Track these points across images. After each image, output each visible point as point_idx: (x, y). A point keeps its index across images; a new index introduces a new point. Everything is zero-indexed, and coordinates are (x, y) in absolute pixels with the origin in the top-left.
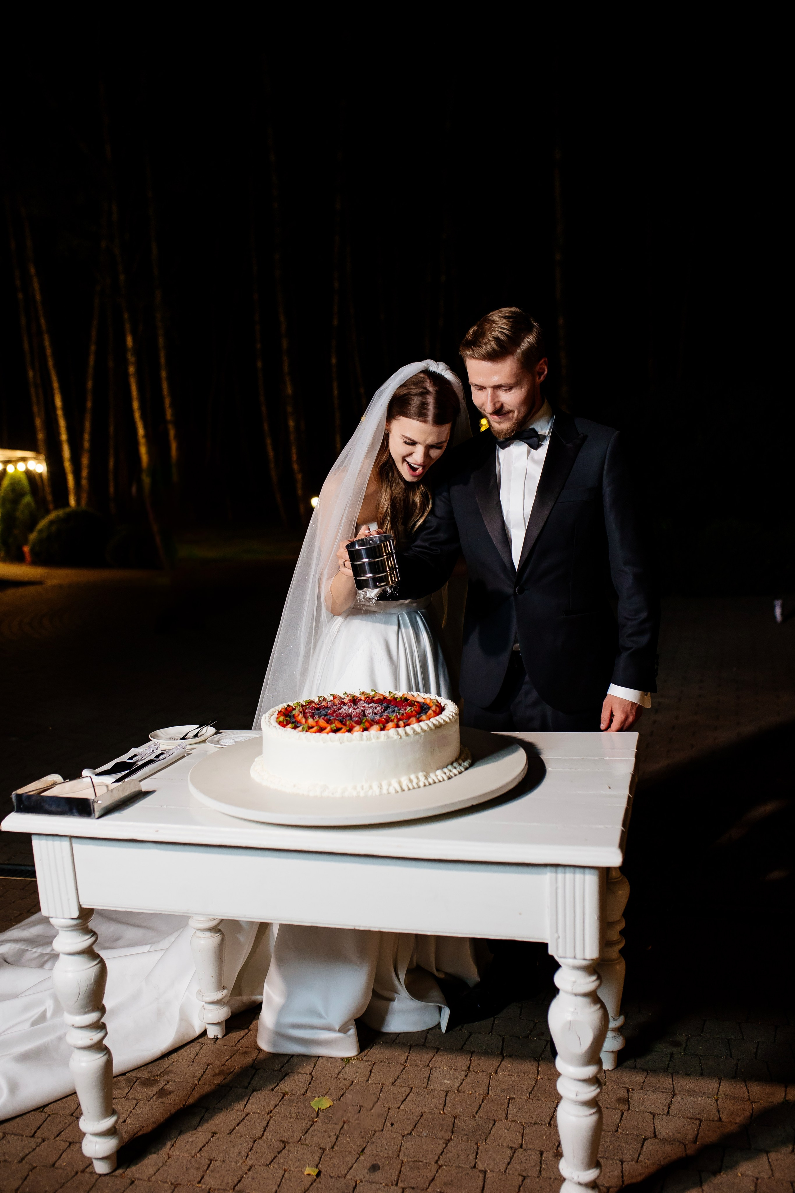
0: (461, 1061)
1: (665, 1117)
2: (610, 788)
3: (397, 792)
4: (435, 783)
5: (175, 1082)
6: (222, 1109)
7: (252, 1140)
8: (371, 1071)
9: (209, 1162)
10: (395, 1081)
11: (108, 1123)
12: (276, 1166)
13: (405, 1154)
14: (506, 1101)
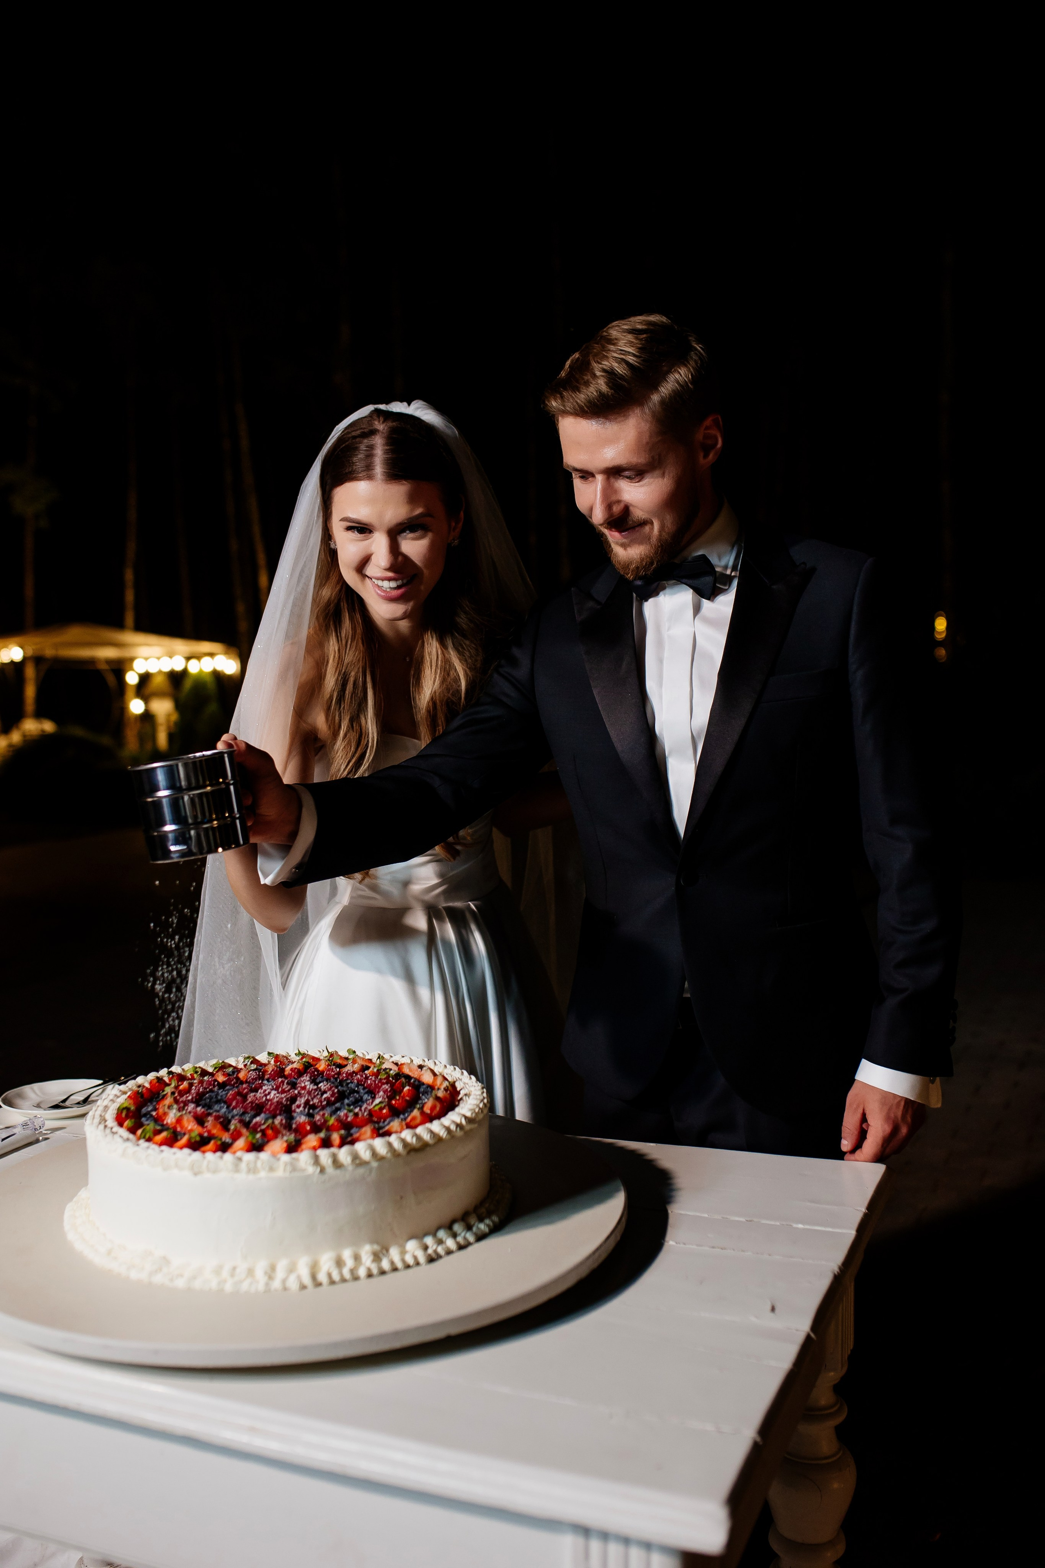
2: (773, 1309)
3: (303, 1287)
4: (395, 1269)
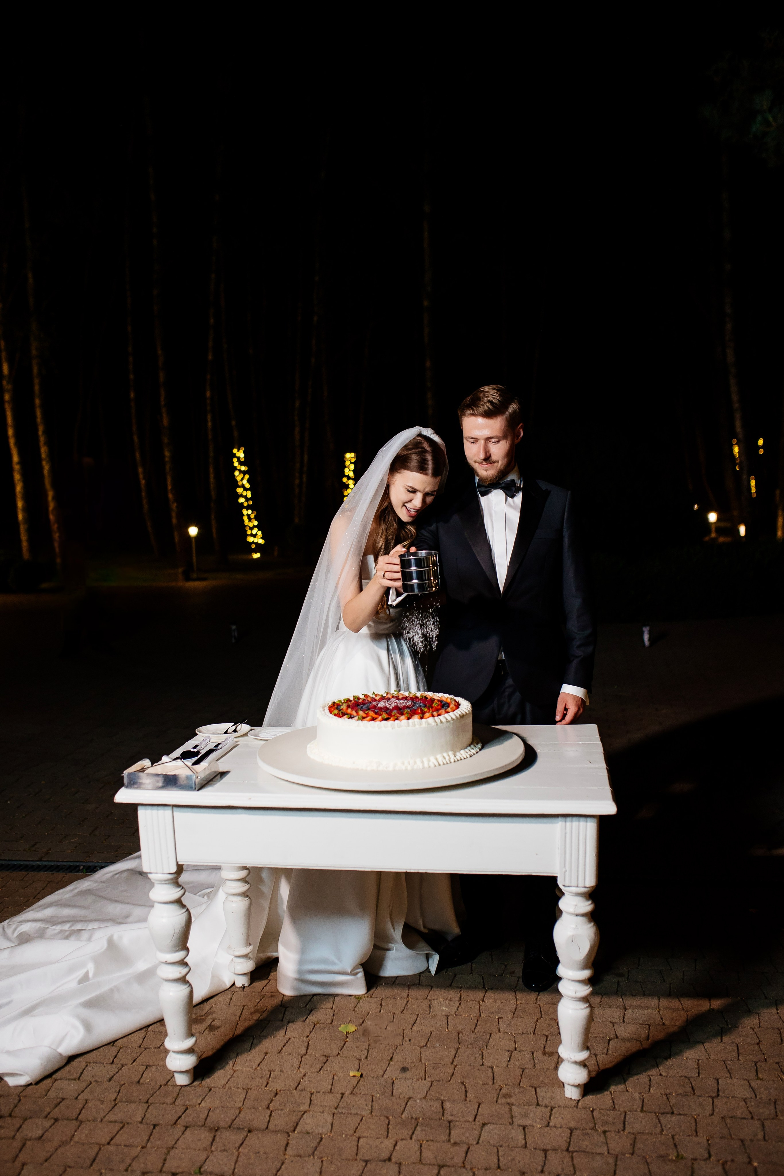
0: (453, 994)
1: (622, 1025)
2: (589, 763)
5: (219, 1019)
6: (266, 1037)
7: (300, 1057)
8: (381, 1005)
9: (269, 1073)
10: (403, 1010)
11: (189, 1042)
12: (325, 1072)
13: (426, 1059)
14: (497, 1020)
